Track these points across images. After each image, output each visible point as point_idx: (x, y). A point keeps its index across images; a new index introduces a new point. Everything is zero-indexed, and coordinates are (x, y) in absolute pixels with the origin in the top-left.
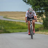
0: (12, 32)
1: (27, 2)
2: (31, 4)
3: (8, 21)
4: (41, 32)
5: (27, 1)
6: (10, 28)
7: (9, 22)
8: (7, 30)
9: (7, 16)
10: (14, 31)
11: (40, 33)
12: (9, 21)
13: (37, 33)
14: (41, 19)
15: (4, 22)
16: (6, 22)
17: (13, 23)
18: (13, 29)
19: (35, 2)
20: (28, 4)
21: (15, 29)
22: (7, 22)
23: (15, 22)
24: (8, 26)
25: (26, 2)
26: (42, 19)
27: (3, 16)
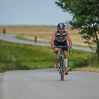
0: (33, 67)
1: (64, 6)
2: (72, 10)
3: (25, 45)
4: (93, 69)
5: (64, 4)
6: (28, 59)
7: (27, 47)
8: (23, 64)
9: (23, 34)
10: (38, 66)
11: (90, 71)
12: (28, 45)
13: (85, 71)
14: (93, 41)
15: (17, 48)
16: (20, 46)
17: (35, 48)
18: (35, 61)
19: (81, 6)
20: (65, 11)
21: (39, 61)
22: (23, 46)
23: (40, 46)
24: (25, 54)
25: (62, 5)
26: (95, 41)
27: (15, 35)
